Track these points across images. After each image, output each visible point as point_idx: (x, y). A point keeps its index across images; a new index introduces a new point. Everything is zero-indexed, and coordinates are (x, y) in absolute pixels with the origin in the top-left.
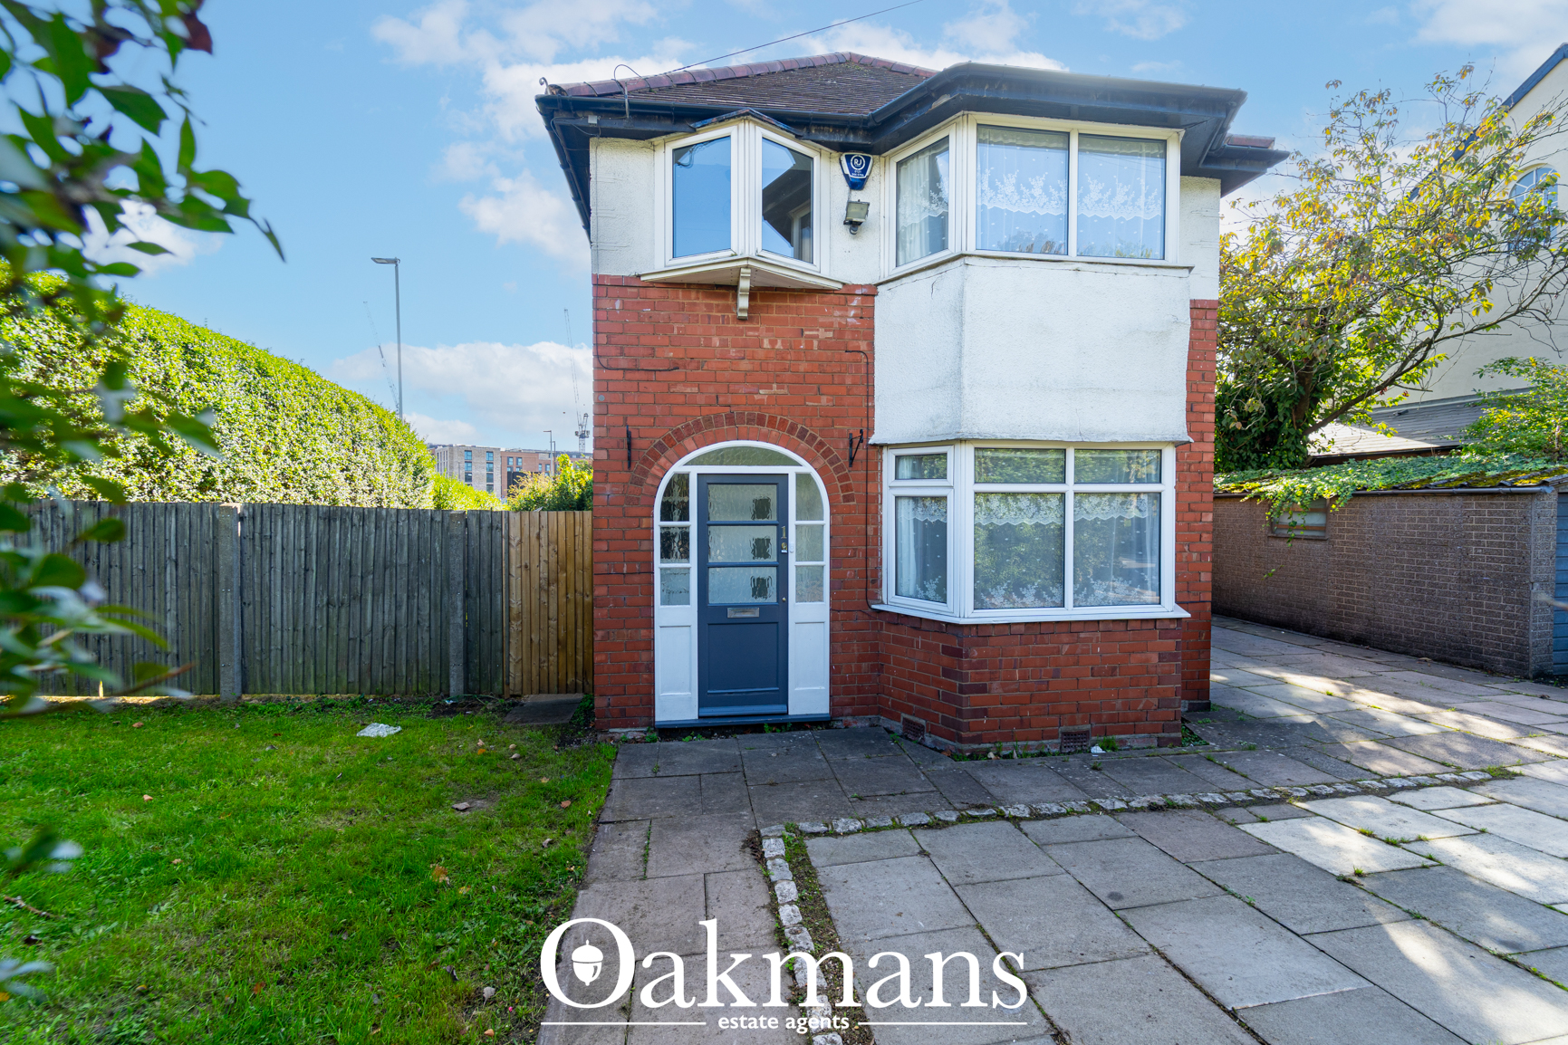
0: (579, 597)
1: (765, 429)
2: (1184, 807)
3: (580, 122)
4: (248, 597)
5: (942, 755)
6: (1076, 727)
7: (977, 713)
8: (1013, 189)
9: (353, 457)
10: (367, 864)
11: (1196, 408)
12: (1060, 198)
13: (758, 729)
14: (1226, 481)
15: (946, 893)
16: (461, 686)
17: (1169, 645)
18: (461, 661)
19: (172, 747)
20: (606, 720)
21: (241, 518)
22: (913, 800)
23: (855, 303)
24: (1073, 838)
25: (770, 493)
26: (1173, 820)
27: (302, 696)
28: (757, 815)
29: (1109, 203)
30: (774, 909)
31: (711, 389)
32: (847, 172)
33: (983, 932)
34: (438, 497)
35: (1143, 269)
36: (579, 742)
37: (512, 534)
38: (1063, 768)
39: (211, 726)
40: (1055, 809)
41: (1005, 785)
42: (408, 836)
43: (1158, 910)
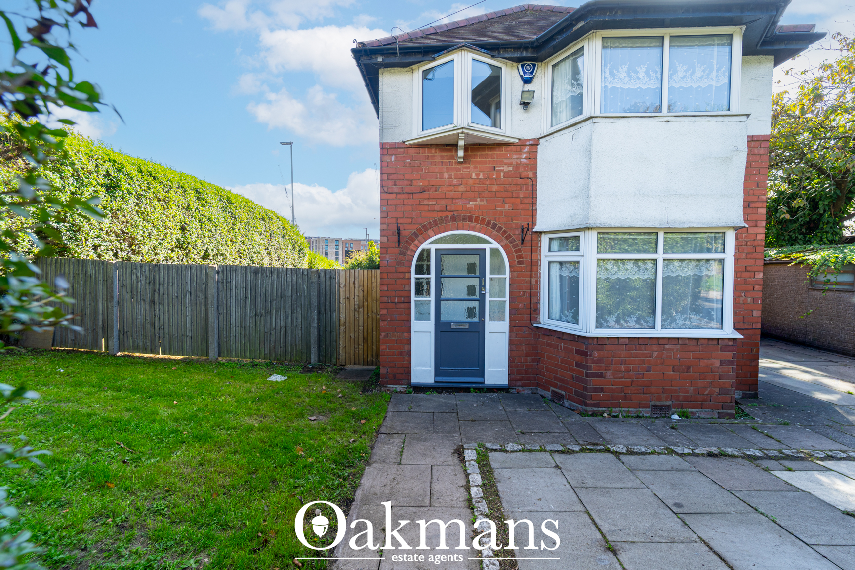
0: (374, 315)
1: (473, 224)
2: (733, 456)
3: (374, 61)
4: (221, 311)
5: (574, 413)
6: (662, 403)
7: (596, 390)
8: (625, 74)
9: (270, 243)
10: (266, 442)
11: (752, 205)
12: (657, 78)
13: (467, 390)
14: (778, 253)
15: (569, 491)
16: (316, 359)
17: (728, 355)
18: (316, 346)
19: (187, 380)
20: (386, 380)
21: (218, 272)
22: (554, 437)
23: (526, 150)
24: (653, 468)
25: (475, 259)
26: (724, 463)
27: (244, 360)
28: (463, 436)
29: (691, 78)
30: (467, 488)
31: (443, 202)
32: (522, 73)
33: (590, 515)
34: (310, 263)
35: (713, 118)
36: (372, 390)
37: (341, 282)
38: (651, 426)
39: (204, 371)
40: (643, 450)
41: (612, 433)
42: (287, 431)
43: (707, 517)
